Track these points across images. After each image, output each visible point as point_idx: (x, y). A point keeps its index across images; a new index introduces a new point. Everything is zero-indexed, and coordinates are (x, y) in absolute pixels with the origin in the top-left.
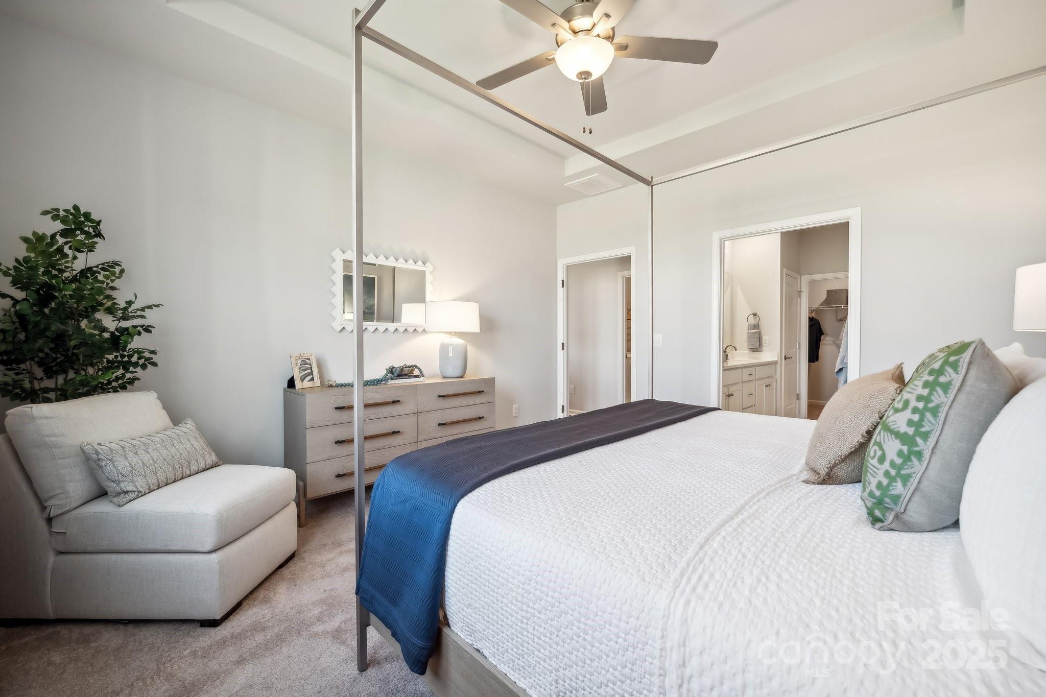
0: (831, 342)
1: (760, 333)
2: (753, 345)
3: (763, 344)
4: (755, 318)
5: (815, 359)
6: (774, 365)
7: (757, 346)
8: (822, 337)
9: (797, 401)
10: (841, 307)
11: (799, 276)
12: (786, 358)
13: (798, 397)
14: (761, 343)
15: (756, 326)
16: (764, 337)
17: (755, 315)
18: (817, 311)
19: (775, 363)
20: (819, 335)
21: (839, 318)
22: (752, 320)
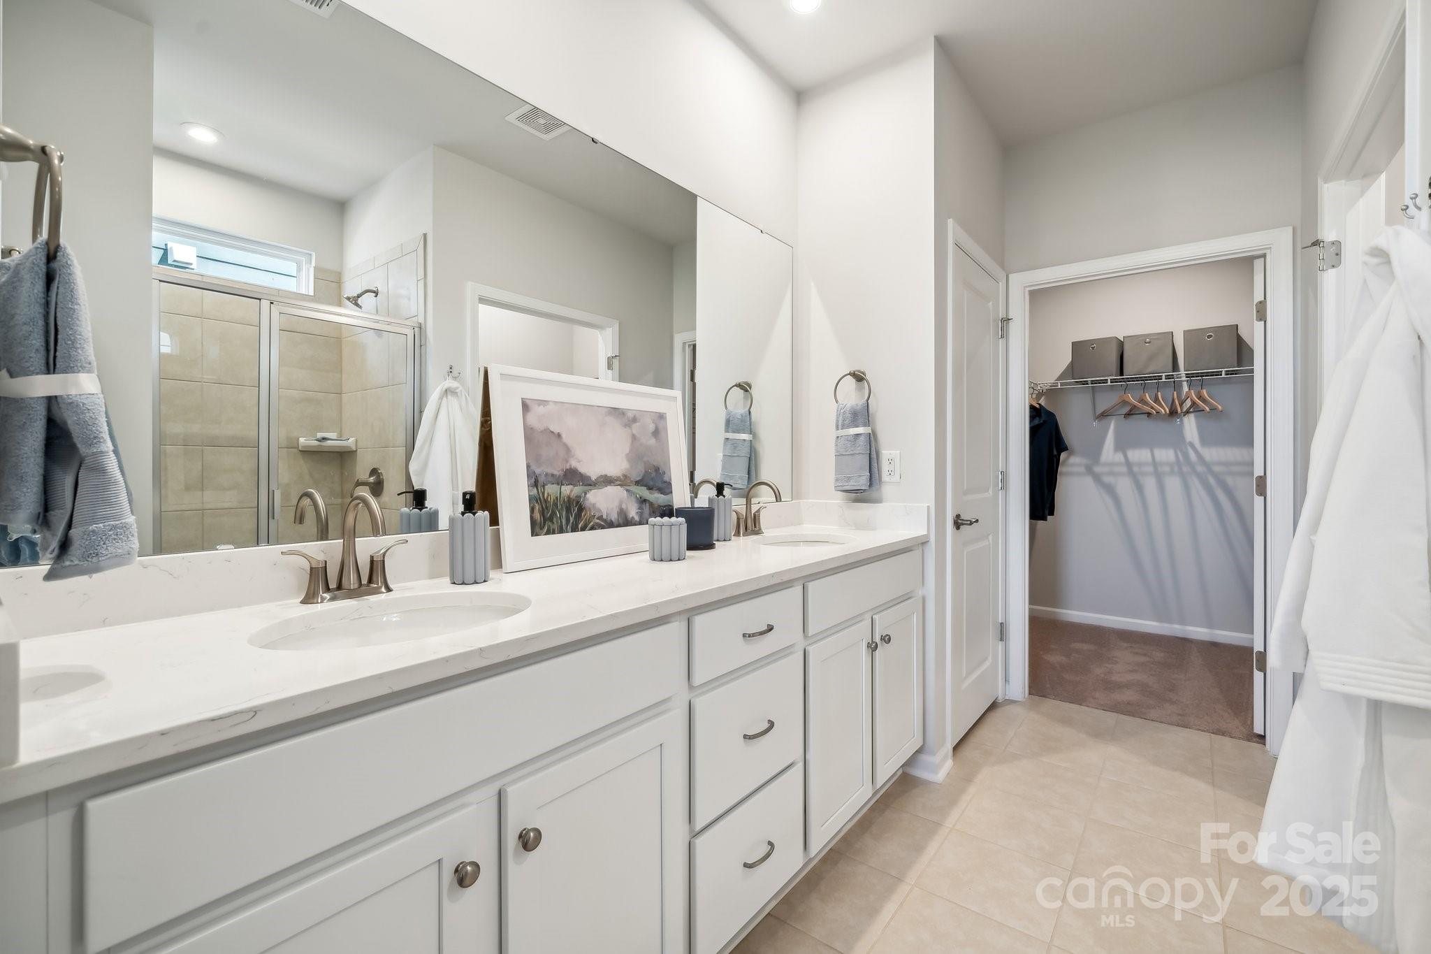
0: (1082, 469)
1: (872, 439)
2: (849, 479)
3: (885, 477)
4: (860, 389)
5: (1047, 512)
6: (916, 554)
7: (862, 482)
8: (1063, 456)
9: (1000, 645)
10: (1106, 381)
11: (1001, 275)
12: (958, 523)
13: (1002, 632)
14: (875, 470)
15: (862, 415)
16: (886, 454)
17: (859, 377)
18: (1052, 392)
19: (922, 543)
20: (1055, 453)
21: (1099, 411)
22: (850, 395)
